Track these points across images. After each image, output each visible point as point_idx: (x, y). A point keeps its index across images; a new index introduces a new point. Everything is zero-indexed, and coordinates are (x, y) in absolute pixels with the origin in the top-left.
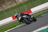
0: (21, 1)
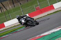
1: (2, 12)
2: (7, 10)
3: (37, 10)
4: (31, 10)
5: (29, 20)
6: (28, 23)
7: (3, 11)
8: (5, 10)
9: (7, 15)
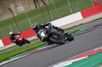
0: (22, 10)
1: (36, 7)
2: (45, 4)
3: (95, 5)
4: (86, 5)
5: (54, 33)
6: (51, 39)
7: (38, 7)
8: (42, 5)
9: (46, 13)
